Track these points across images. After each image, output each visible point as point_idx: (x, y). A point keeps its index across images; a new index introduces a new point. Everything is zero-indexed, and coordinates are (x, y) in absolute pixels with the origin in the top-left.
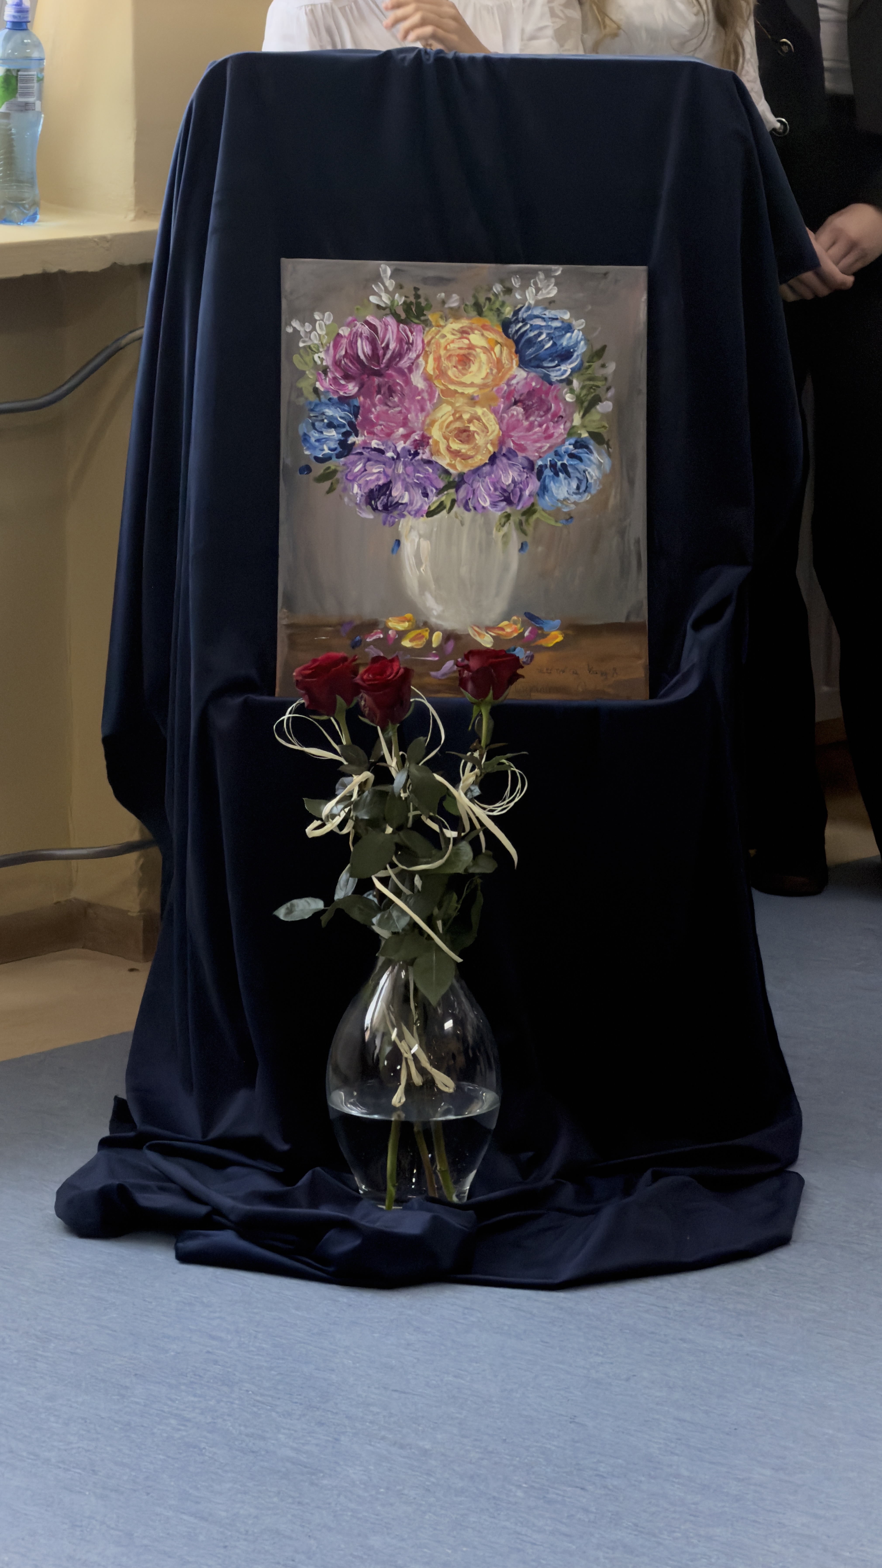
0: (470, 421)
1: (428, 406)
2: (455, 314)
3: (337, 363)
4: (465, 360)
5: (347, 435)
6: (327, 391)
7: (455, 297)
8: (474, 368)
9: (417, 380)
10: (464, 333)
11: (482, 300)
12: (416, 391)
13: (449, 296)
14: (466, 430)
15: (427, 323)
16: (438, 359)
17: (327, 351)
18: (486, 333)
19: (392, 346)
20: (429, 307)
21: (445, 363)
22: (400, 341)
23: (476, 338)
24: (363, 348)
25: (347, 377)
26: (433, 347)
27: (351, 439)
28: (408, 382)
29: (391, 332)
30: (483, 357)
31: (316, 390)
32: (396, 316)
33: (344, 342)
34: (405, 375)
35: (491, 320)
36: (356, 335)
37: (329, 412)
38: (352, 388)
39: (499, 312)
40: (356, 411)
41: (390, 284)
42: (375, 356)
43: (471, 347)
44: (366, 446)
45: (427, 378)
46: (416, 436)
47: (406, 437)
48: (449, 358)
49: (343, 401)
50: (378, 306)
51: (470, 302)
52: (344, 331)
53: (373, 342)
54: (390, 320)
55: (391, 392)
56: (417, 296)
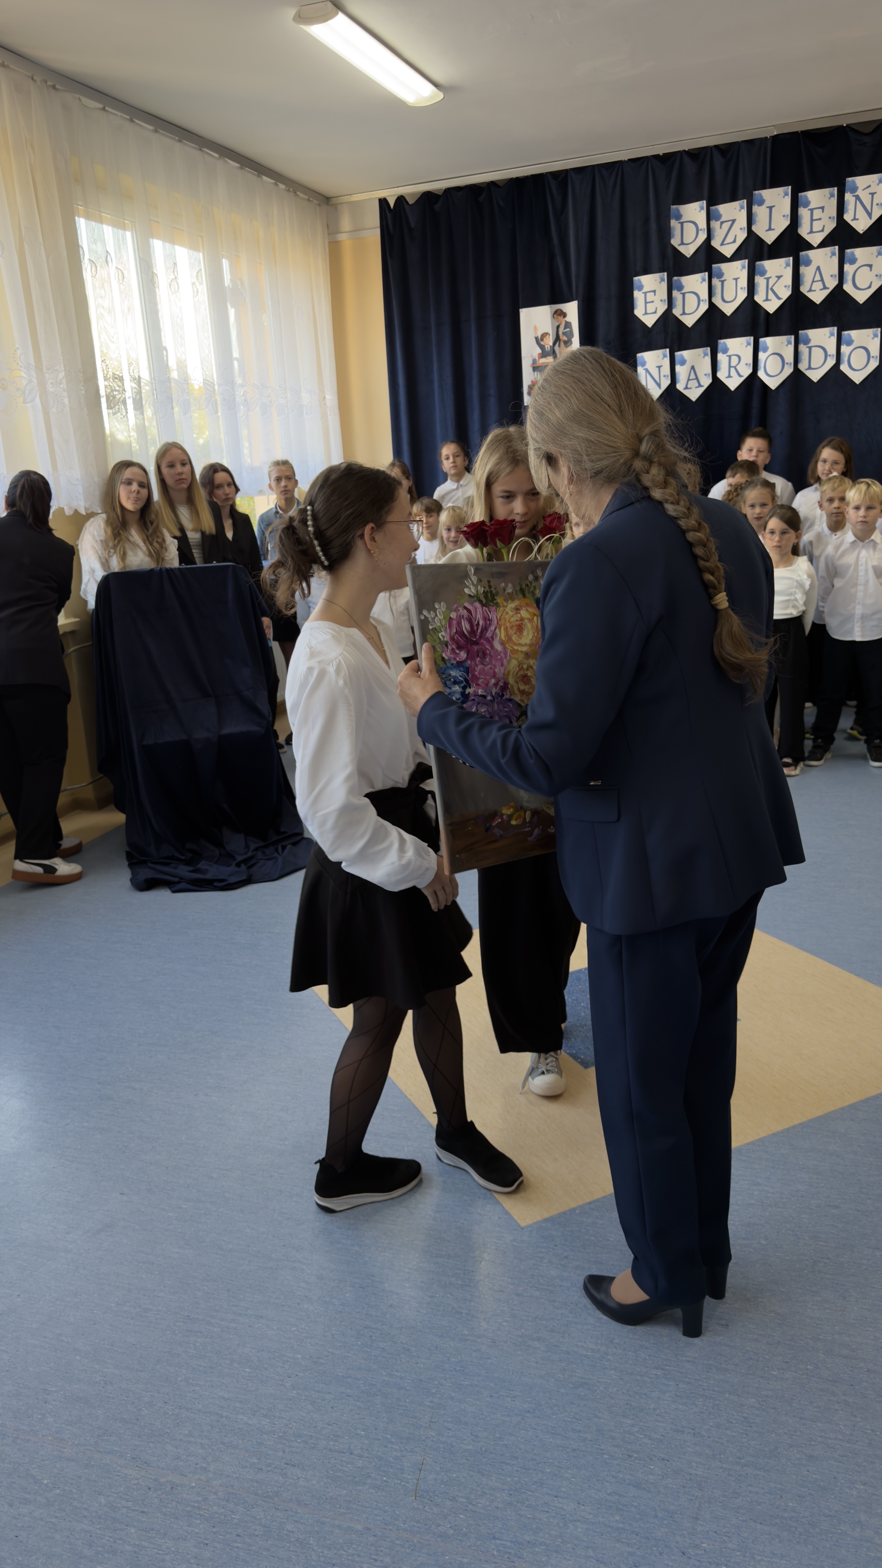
0: (527, 669)
1: (505, 662)
2: (511, 597)
3: (452, 638)
4: (520, 628)
5: (464, 688)
6: (449, 659)
7: (510, 585)
8: (525, 633)
9: (498, 647)
10: (517, 609)
11: (524, 586)
12: (497, 653)
13: (506, 586)
14: (526, 676)
15: (497, 605)
16: (506, 629)
17: (446, 630)
18: (529, 609)
19: (481, 623)
20: (497, 594)
21: (511, 632)
22: (485, 619)
23: (524, 613)
24: (465, 626)
25: (460, 648)
26: (502, 622)
27: (468, 691)
28: (492, 647)
29: (479, 613)
30: (529, 625)
31: (443, 659)
32: (480, 601)
33: (455, 622)
34: (490, 641)
35: (530, 600)
36: (461, 617)
37: (453, 673)
38: (463, 655)
39: (533, 593)
40: (467, 671)
41: (474, 579)
42: (473, 632)
43: (522, 619)
44: (476, 695)
45: (502, 643)
46: (501, 684)
47: (496, 685)
48: (512, 627)
49: (460, 664)
50: (470, 595)
51: (518, 588)
52: (453, 615)
53: (470, 621)
54: (477, 604)
55: (484, 655)
56: (490, 587)
